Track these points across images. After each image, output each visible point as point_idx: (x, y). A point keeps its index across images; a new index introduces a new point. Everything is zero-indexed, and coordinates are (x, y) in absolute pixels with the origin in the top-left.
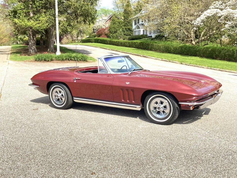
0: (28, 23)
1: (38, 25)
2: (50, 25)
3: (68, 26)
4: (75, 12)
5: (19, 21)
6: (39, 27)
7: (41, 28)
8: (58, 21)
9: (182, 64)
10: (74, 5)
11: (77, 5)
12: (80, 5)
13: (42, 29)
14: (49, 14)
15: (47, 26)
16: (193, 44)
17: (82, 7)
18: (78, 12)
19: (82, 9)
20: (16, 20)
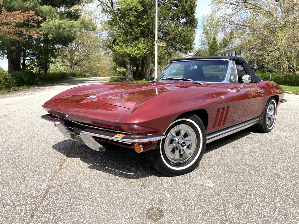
0: (127, 50)
1: (136, 52)
2: (148, 52)
3: (166, 53)
4: (174, 38)
5: (118, 48)
6: (137, 53)
7: (139, 55)
8: (157, 46)
9: (298, 94)
10: (174, 31)
11: (176, 31)
12: (179, 31)
13: (139, 57)
14: (148, 41)
15: (145, 53)
16: (296, 74)
17: (181, 33)
18: (177, 38)
19: (181, 35)
20: (115, 47)
